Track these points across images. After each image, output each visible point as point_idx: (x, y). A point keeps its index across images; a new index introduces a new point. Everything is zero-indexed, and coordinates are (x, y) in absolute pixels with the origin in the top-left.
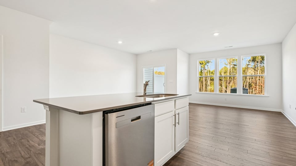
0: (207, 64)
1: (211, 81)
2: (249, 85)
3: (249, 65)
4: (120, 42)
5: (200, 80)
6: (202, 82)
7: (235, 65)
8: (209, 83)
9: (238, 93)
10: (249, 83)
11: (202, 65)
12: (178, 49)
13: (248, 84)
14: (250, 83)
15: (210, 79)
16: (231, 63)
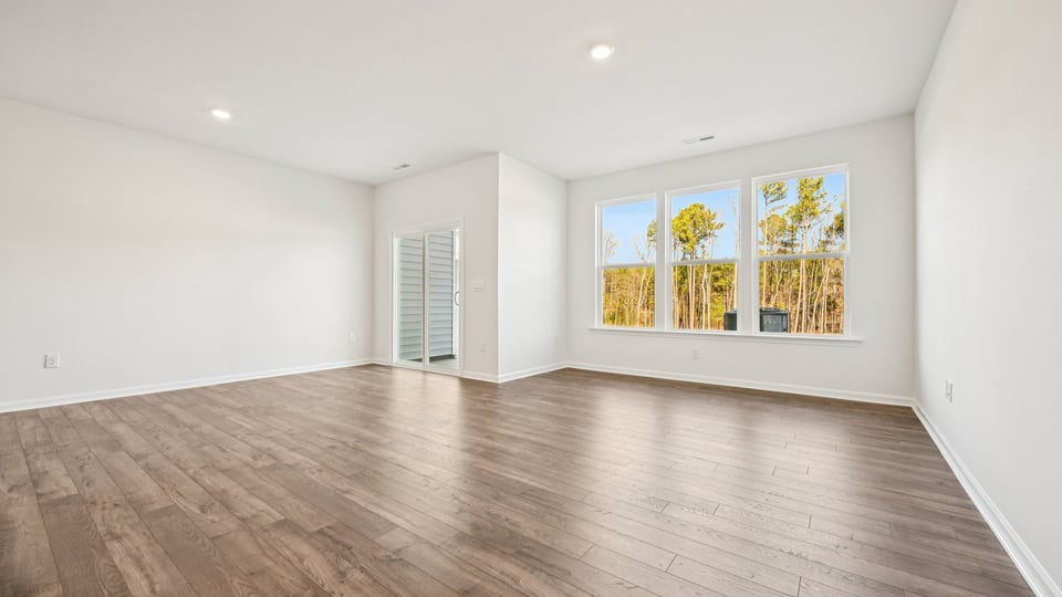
0: (702, 241)
1: (715, 293)
2: (829, 304)
3: (827, 242)
4: (221, 115)
5: (680, 289)
6: (687, 298)
7: (786, 244)
8: (709, 300)
9: (740, 331)
10: (829, 297)
11: (686, 246)
12: (501, 155)
13: (824, 299)
14: (832, 299)
15: (713, 286)
16: (775, 238)
